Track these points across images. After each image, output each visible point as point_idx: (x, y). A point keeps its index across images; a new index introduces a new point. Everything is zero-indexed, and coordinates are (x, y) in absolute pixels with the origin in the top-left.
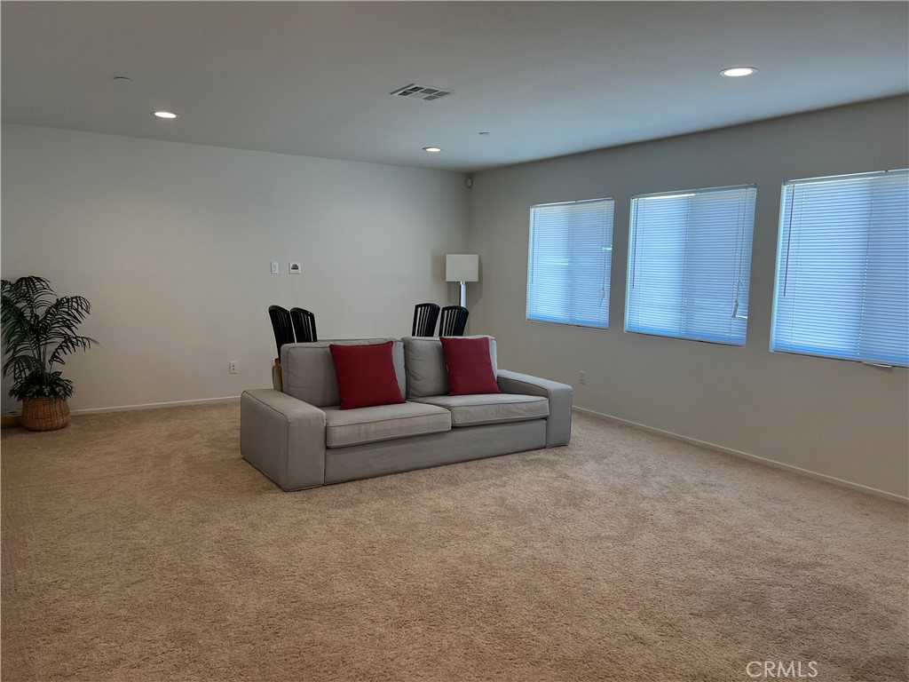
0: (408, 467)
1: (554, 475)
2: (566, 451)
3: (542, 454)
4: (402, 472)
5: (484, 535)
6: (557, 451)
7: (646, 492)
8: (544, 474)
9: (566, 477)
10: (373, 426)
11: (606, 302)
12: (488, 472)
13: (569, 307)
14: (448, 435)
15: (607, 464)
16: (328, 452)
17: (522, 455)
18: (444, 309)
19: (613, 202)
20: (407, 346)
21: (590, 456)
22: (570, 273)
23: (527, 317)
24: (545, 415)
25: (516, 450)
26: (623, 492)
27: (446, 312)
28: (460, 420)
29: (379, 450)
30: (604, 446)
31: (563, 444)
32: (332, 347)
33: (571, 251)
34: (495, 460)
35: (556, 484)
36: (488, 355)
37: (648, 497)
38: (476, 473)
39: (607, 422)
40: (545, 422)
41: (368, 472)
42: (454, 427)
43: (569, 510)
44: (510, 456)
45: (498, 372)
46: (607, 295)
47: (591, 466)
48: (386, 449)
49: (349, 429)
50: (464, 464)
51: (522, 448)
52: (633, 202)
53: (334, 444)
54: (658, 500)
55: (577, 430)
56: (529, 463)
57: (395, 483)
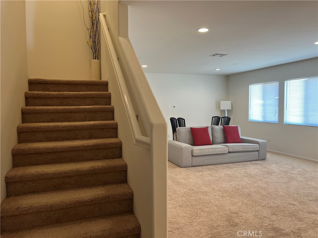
0: (215, 163)
1: (262, 167)
2: (265, 161)
3: (257, 162)
4: (213, 165)
5: (242, 180)
6: (262, 161)
7: (293, 172)
8: (258, 167)
9: (266, 168)
10: (205, 150)
11: (277, 115)
12: (240, 166)
13: (264, 117)
14: (227, 154)
15: (280, 165)
16: (193, 157)
17: (250, 162)
18: (222, 118)
19: (278, 82)
20: (212, 129)
21: (274, 163)
22: (264, 105)
23: (249, 120)
24: (257, 150)
25: (249, 160)
26: (286, 172)
27: (223, 118)
28: (231, 150)
29: (207, 158)
30: (278, 161)
31: (264, 159)
32: (191, 128)
33: (264, 98)
34: (242, 163)
35: (263, 169)
36: (238, 131)
37: (294, 174)
38: (237, 166)
39: (279, 154)
40: (257, 152)
41: (204, 164)
42: (229, 152)
43: (268, 176)
44: (246, 162)
45: (241, 137)
46: (277, 112)
47: (274, 165)
48: (208, 157)
49: (198, 151)
50: (232, 164)
51: (250, 160)
52: (286, 82)
53: (194, 155)
54: (298, 174)
55: (268, 156)
56: (253, 164)
57: (212, 167)
